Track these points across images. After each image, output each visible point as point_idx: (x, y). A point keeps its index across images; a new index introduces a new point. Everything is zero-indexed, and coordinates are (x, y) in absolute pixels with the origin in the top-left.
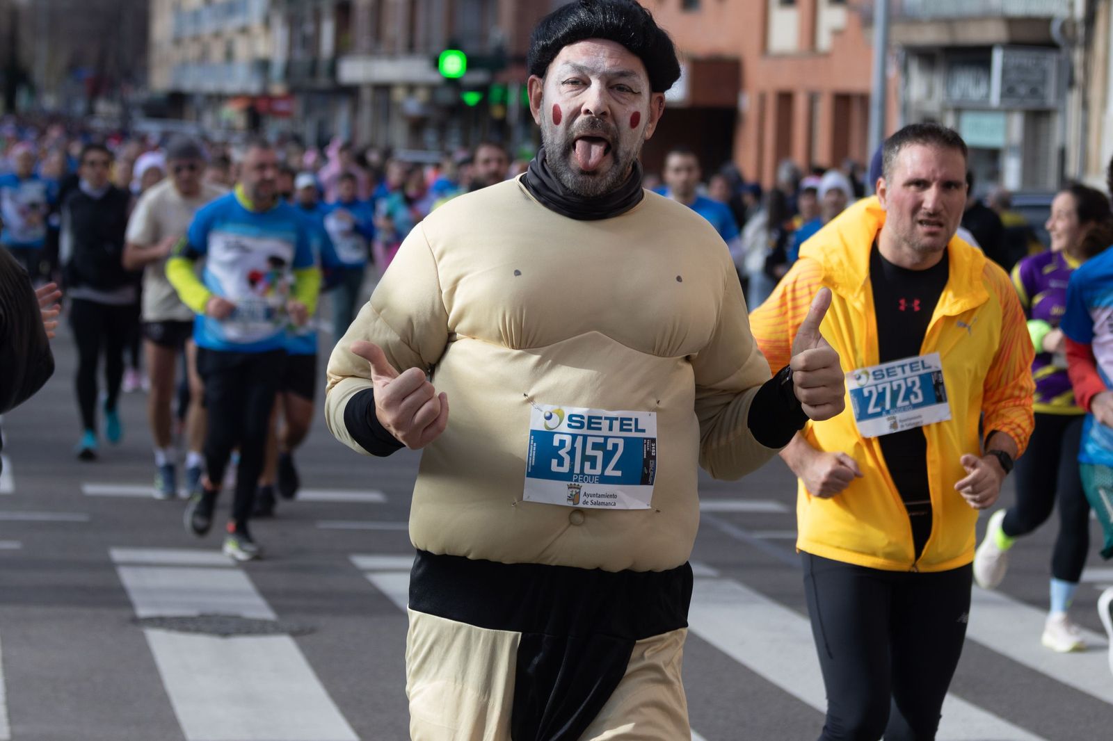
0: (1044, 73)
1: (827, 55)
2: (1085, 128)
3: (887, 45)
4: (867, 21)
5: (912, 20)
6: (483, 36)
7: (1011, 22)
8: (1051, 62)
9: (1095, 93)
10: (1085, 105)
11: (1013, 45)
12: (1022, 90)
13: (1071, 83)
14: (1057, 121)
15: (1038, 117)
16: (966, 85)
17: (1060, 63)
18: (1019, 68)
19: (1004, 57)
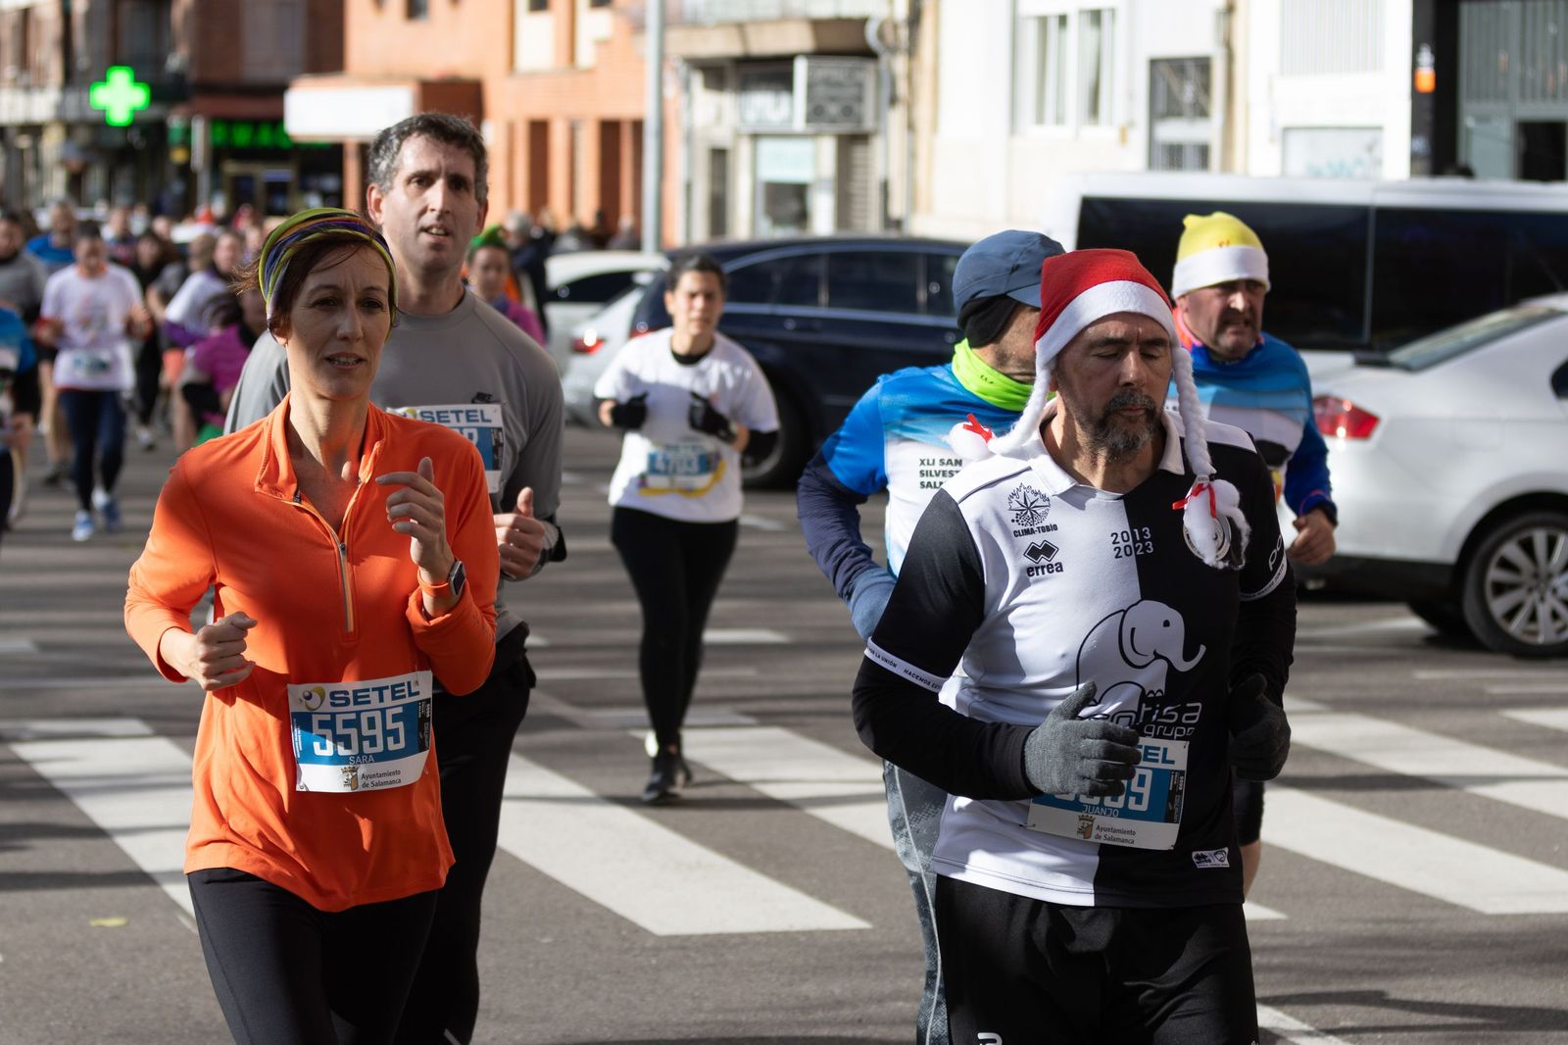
0: (860, 86)
1: (590, 71)
2: (912, 155)
3: (662, 57)
4: (638, 27)
5: (694, 24)
6: (159, 61)
7: (818, 25)
8: (867, 73)
9: (923, 112)
10: (911, 126)
11: (819, 53)
12: (833, 109)
13: (893, 100)
14: (877, 145)
15: (852, 142)
16: (764, 106)
17: (878, 74)
18: (828, 82)
19: (810, 69)
